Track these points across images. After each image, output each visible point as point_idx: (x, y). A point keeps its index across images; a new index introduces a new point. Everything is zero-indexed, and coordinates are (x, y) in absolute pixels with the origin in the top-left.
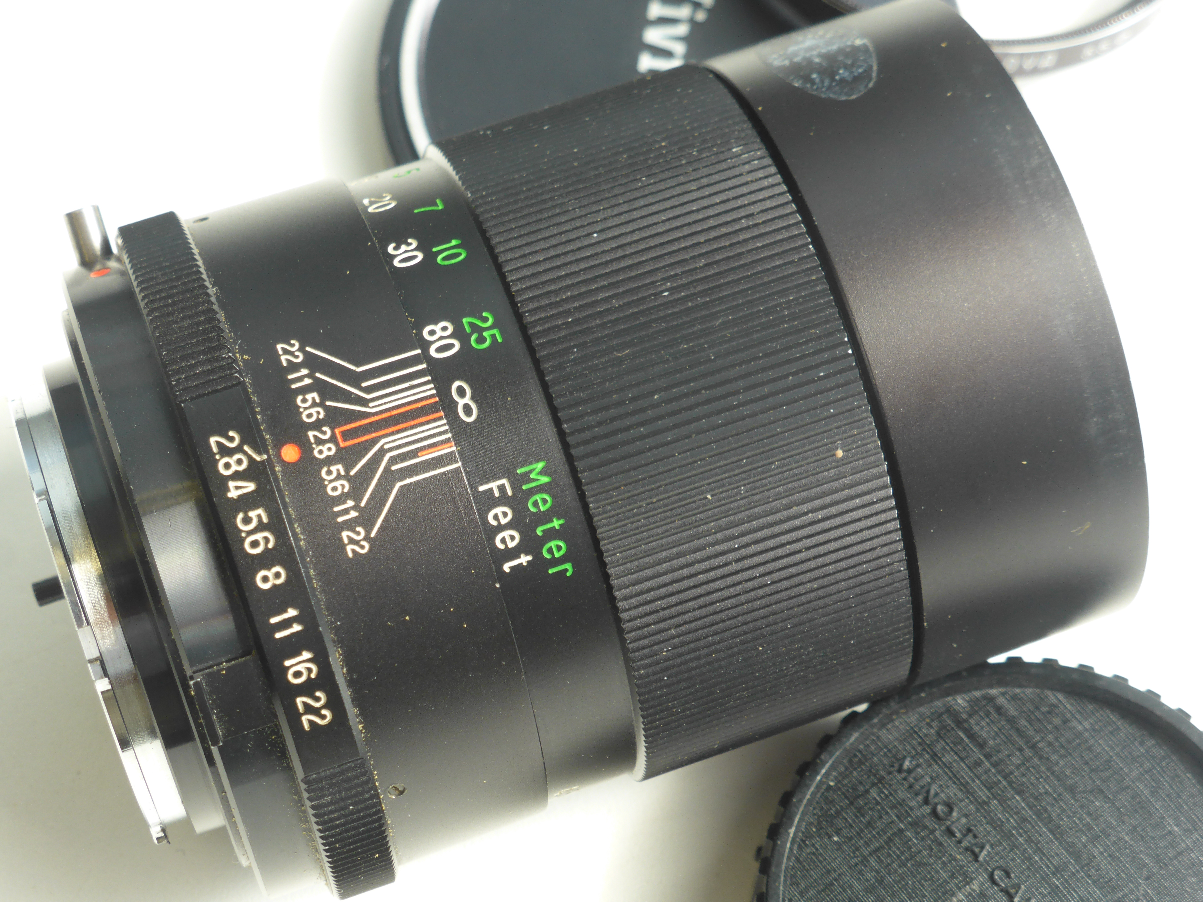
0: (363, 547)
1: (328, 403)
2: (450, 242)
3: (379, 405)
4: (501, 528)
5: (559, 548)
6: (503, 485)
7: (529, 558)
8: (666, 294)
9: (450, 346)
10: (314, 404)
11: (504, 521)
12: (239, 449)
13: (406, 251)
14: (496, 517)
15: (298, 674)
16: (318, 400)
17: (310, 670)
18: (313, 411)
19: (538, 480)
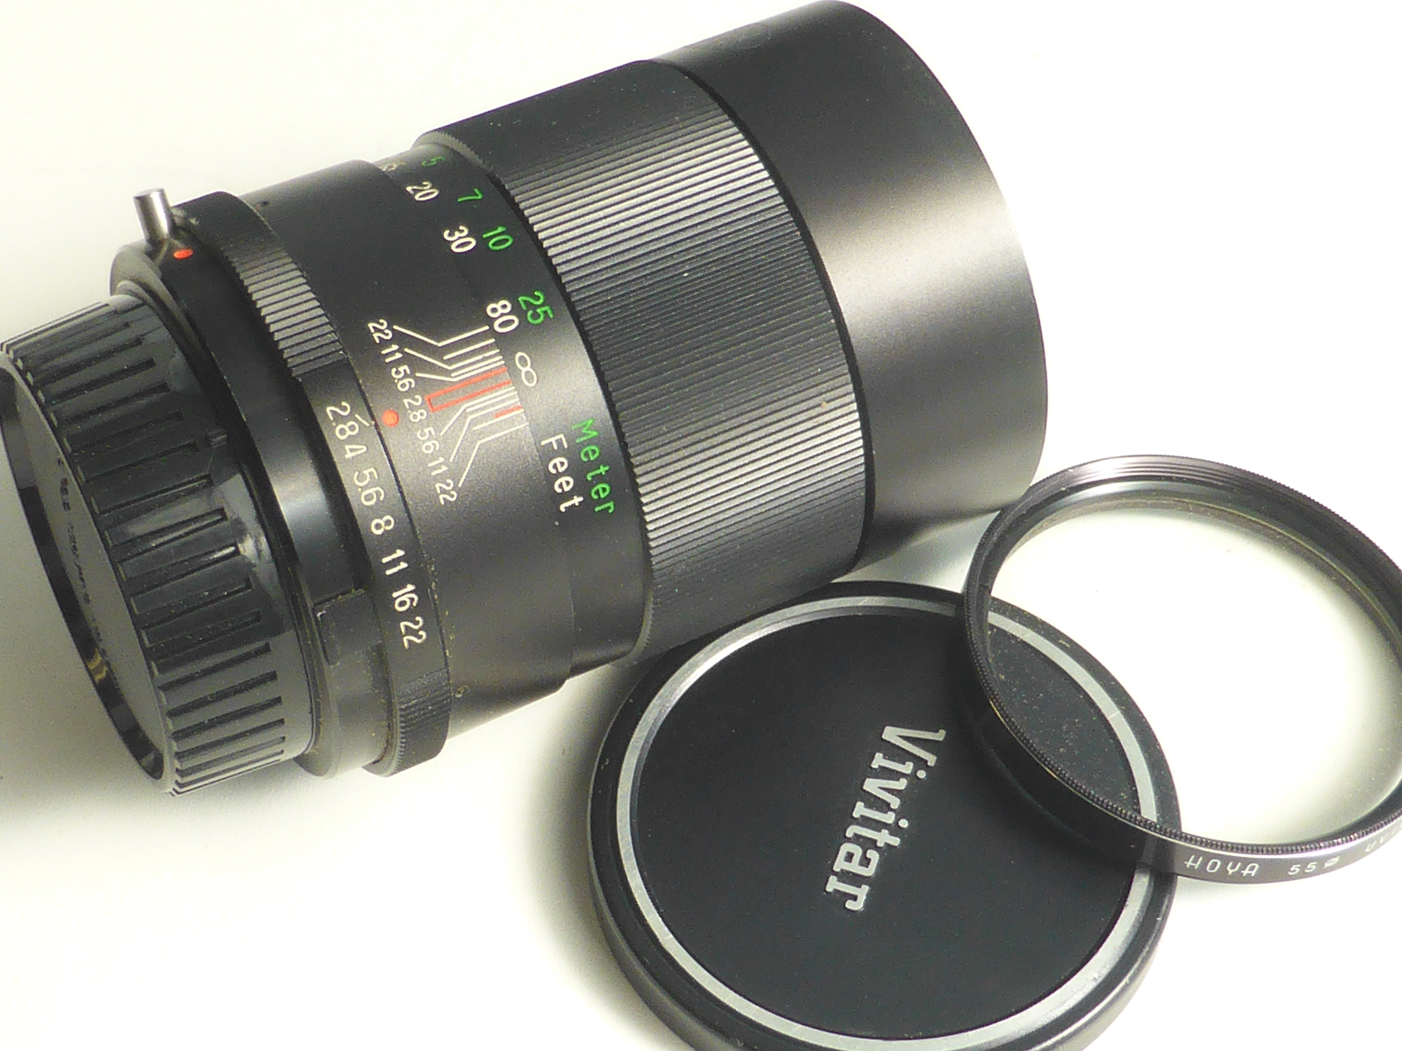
0: (452, 496)
1: (418, 375)
2: (496, 229)
3: (459, 375)
4: (559, 475)
5: (604, 490)
6: (561, 439)
7: (581, 499)
8: (686, 275)
9: (510, 322)
10: (406, 376)
11: (561, 469)
12: (351, 417)
13: (460, 238)
14: (555, 466)
15: (402, 604)
16: (408, 372)
17: (412, 600)
18: (406, 381)
19: (588, 434)
